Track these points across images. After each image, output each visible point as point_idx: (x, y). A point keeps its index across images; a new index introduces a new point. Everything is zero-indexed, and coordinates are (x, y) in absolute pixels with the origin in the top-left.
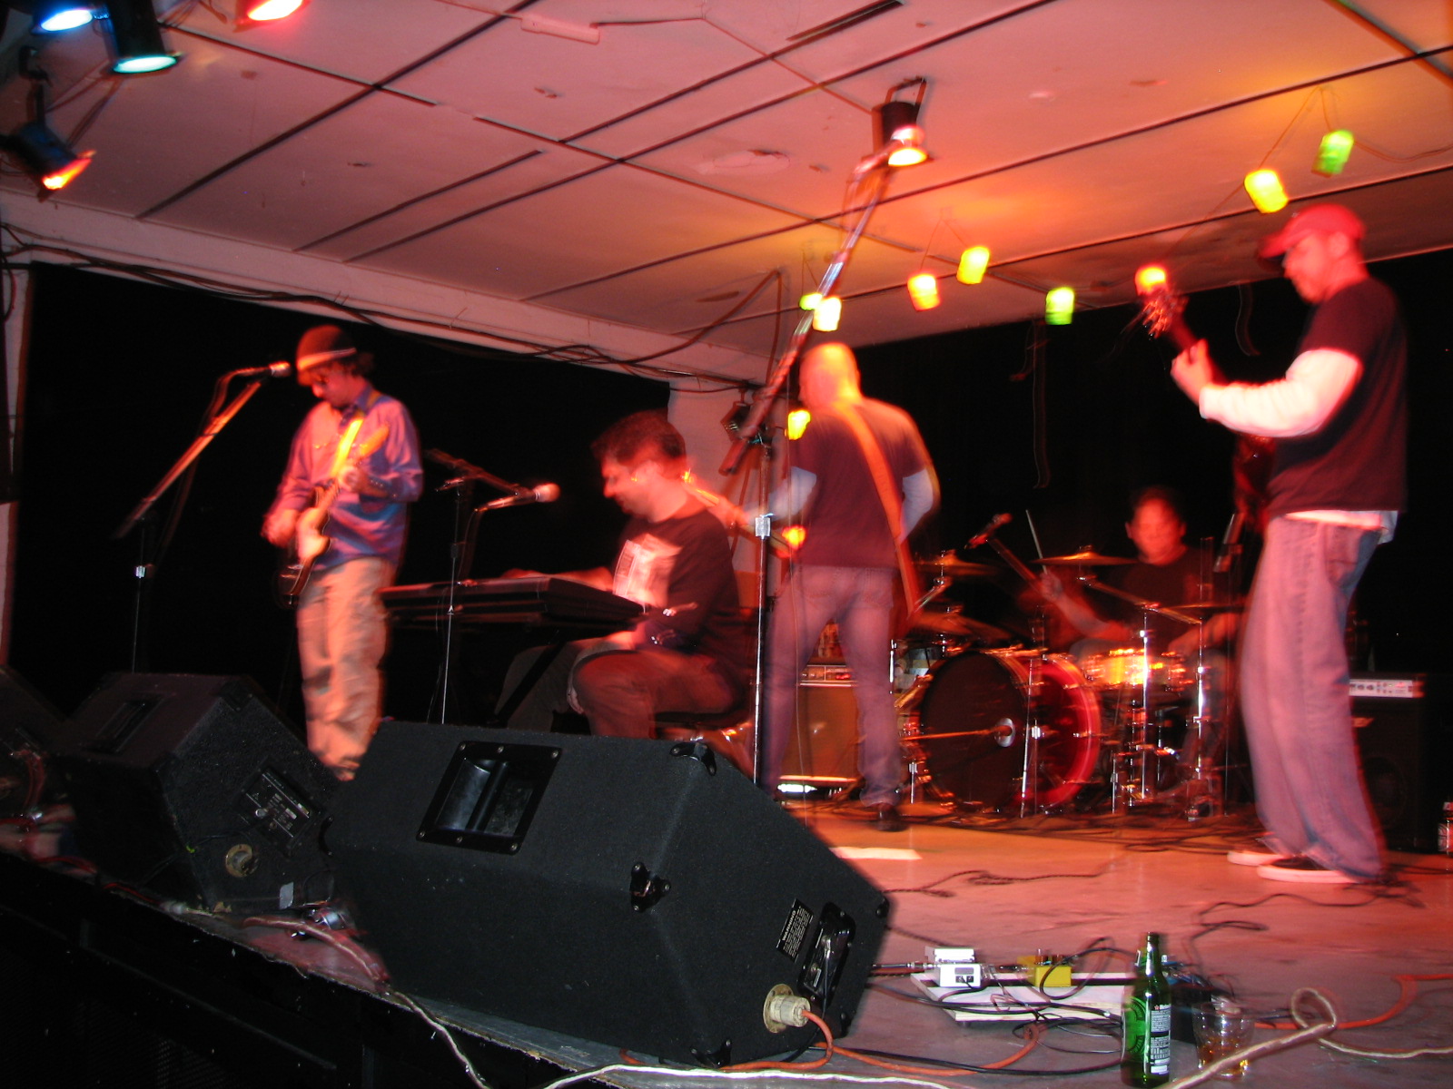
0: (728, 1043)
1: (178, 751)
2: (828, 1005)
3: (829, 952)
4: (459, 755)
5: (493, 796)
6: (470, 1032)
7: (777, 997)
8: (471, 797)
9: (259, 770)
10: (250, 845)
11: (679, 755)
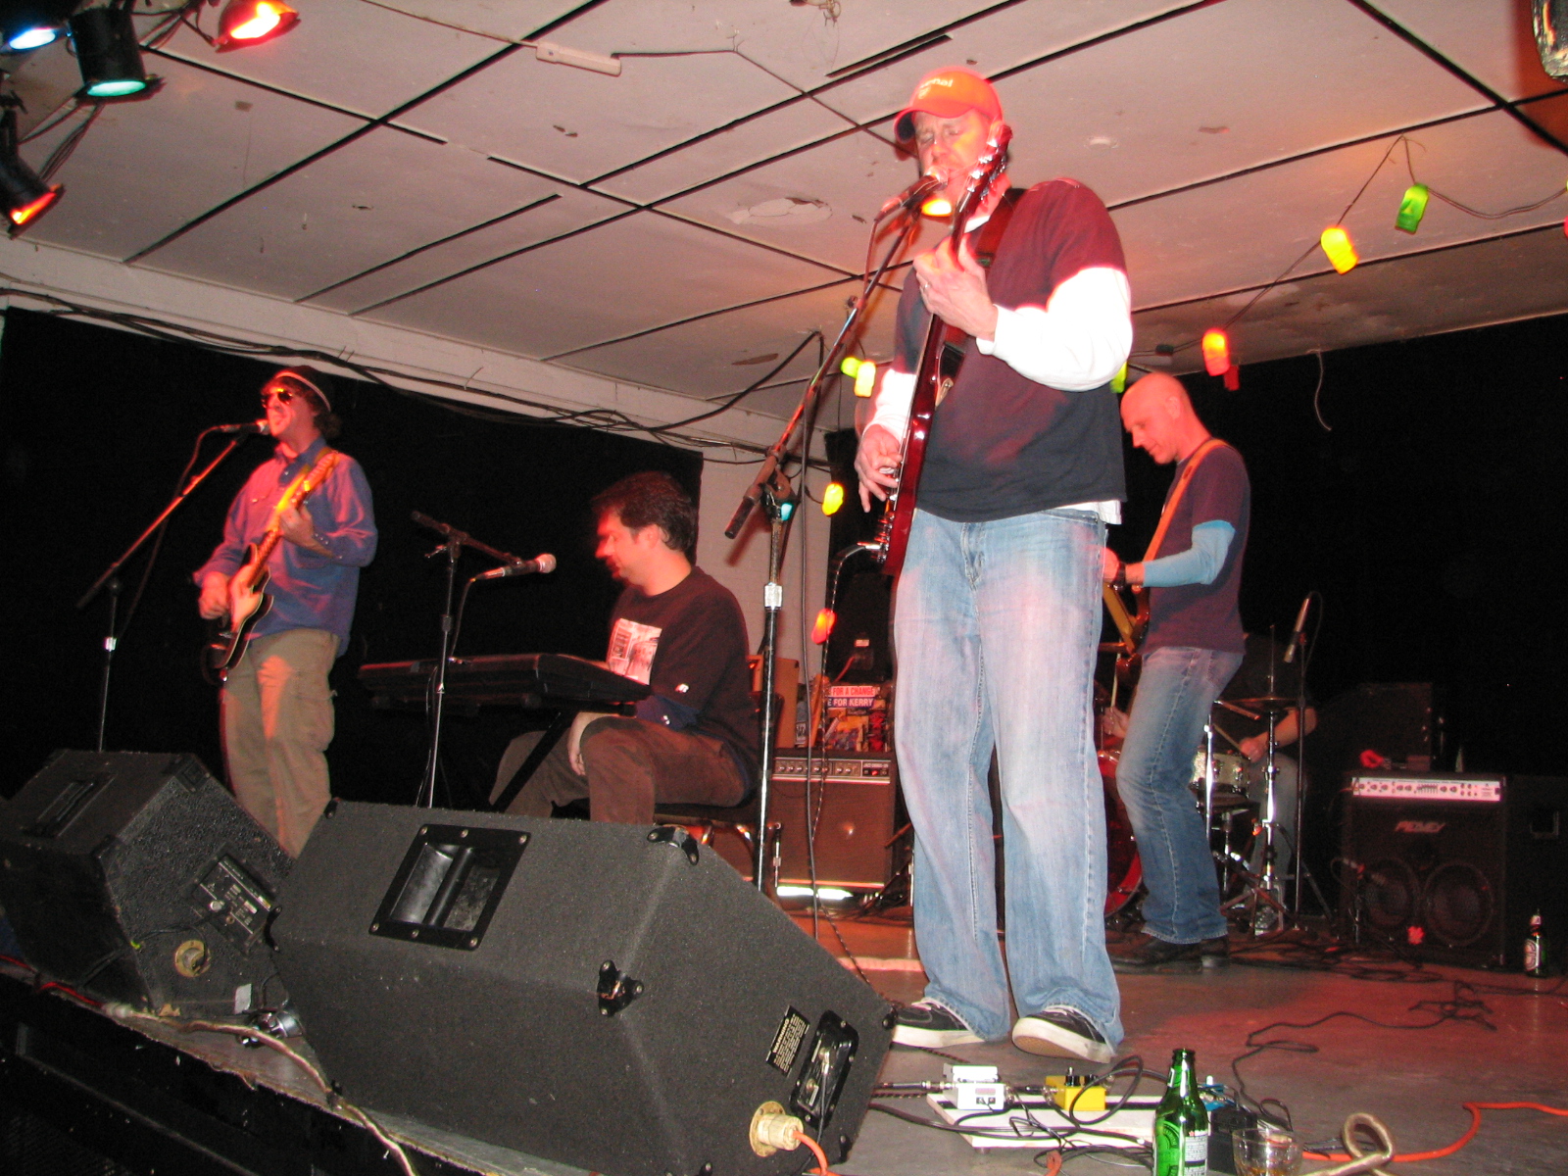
0: (708, 1167)
1: (124, 835)
2: (825, 1126)
3: (827, 1066)
4: (418, 842)
5: (455, 887)
6: (425, 1151)
7: (765, 1116)
8: (431, 883)
9: (215, 858)
10: (201, 940)
11: (658, 840)
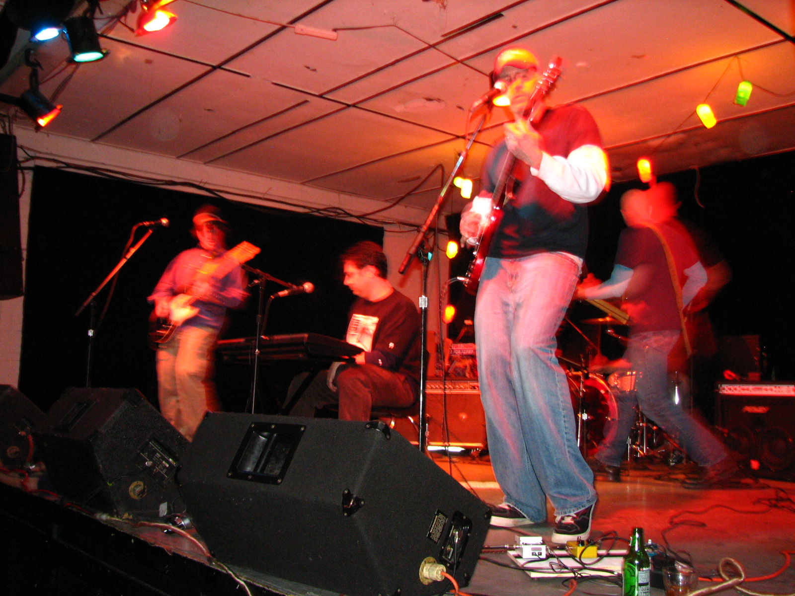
0: (399, 590)
1: (102, 430)
2: (457, 569)
3: (457, 539)
4: (250, 429)
5: (269, 452)
6: (257, 585)
7: (427, 565)
8: (257, 452)
9: (148, 440)
10: (142, 481)
11: (370, 428)
